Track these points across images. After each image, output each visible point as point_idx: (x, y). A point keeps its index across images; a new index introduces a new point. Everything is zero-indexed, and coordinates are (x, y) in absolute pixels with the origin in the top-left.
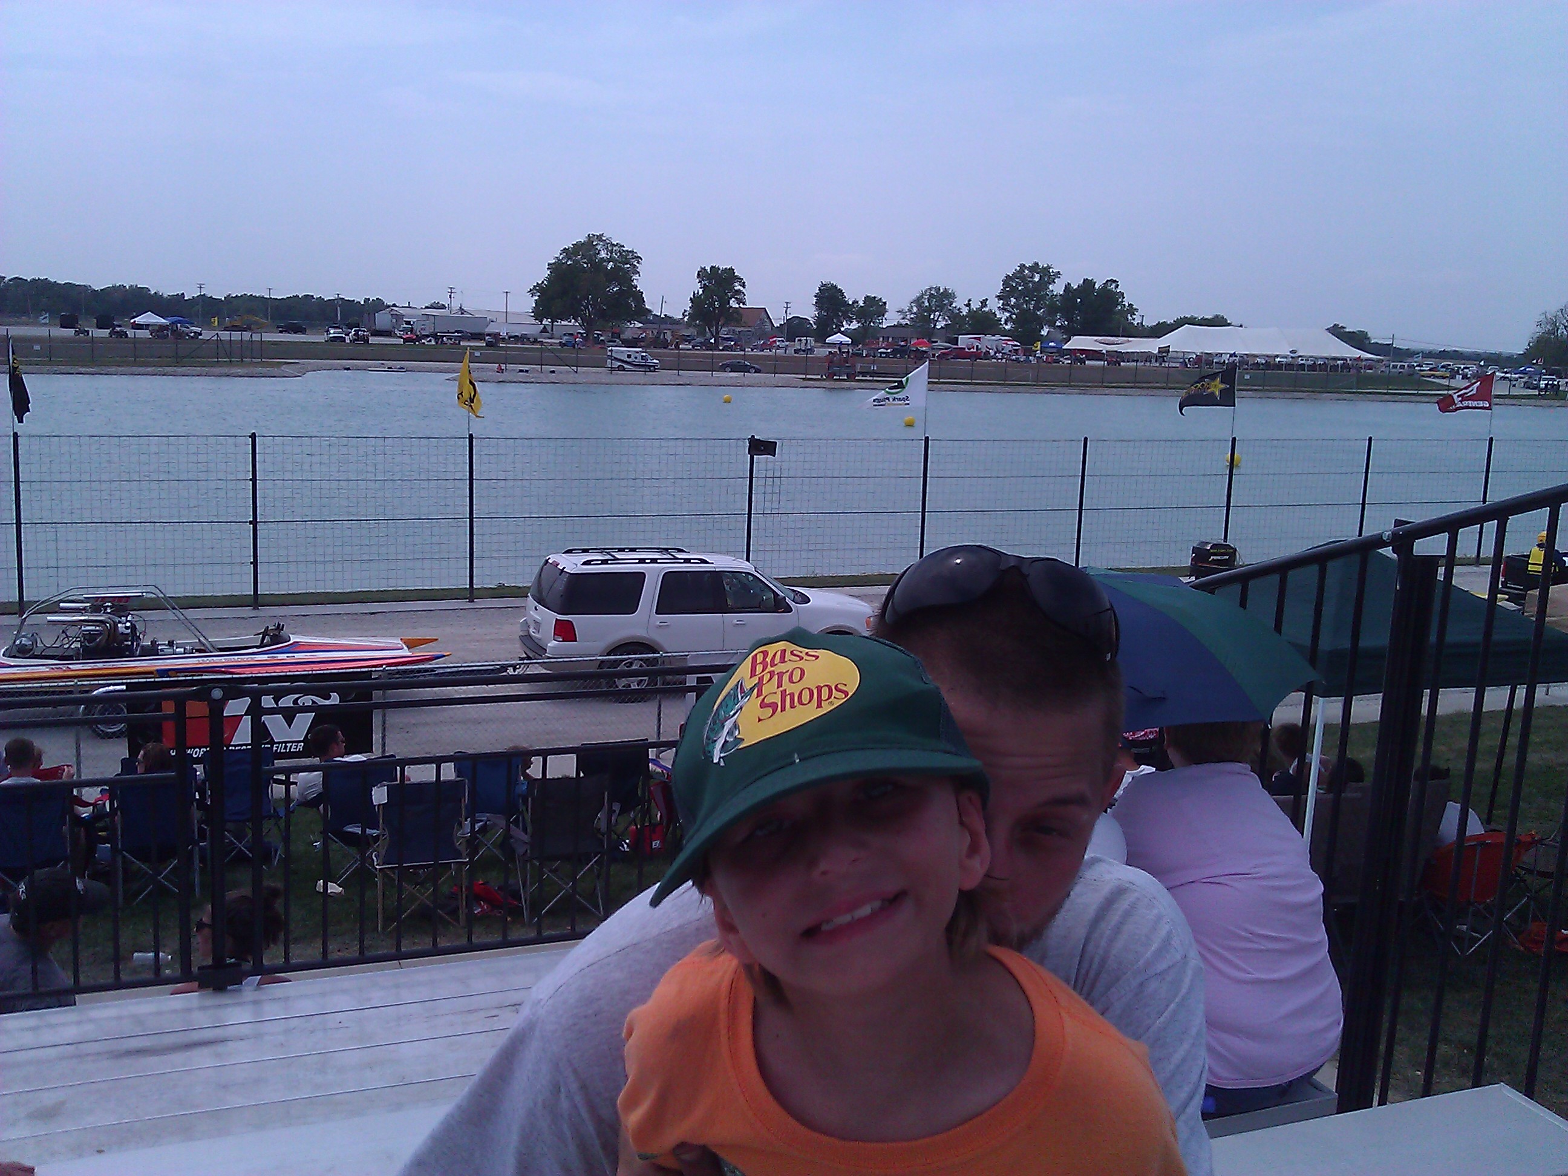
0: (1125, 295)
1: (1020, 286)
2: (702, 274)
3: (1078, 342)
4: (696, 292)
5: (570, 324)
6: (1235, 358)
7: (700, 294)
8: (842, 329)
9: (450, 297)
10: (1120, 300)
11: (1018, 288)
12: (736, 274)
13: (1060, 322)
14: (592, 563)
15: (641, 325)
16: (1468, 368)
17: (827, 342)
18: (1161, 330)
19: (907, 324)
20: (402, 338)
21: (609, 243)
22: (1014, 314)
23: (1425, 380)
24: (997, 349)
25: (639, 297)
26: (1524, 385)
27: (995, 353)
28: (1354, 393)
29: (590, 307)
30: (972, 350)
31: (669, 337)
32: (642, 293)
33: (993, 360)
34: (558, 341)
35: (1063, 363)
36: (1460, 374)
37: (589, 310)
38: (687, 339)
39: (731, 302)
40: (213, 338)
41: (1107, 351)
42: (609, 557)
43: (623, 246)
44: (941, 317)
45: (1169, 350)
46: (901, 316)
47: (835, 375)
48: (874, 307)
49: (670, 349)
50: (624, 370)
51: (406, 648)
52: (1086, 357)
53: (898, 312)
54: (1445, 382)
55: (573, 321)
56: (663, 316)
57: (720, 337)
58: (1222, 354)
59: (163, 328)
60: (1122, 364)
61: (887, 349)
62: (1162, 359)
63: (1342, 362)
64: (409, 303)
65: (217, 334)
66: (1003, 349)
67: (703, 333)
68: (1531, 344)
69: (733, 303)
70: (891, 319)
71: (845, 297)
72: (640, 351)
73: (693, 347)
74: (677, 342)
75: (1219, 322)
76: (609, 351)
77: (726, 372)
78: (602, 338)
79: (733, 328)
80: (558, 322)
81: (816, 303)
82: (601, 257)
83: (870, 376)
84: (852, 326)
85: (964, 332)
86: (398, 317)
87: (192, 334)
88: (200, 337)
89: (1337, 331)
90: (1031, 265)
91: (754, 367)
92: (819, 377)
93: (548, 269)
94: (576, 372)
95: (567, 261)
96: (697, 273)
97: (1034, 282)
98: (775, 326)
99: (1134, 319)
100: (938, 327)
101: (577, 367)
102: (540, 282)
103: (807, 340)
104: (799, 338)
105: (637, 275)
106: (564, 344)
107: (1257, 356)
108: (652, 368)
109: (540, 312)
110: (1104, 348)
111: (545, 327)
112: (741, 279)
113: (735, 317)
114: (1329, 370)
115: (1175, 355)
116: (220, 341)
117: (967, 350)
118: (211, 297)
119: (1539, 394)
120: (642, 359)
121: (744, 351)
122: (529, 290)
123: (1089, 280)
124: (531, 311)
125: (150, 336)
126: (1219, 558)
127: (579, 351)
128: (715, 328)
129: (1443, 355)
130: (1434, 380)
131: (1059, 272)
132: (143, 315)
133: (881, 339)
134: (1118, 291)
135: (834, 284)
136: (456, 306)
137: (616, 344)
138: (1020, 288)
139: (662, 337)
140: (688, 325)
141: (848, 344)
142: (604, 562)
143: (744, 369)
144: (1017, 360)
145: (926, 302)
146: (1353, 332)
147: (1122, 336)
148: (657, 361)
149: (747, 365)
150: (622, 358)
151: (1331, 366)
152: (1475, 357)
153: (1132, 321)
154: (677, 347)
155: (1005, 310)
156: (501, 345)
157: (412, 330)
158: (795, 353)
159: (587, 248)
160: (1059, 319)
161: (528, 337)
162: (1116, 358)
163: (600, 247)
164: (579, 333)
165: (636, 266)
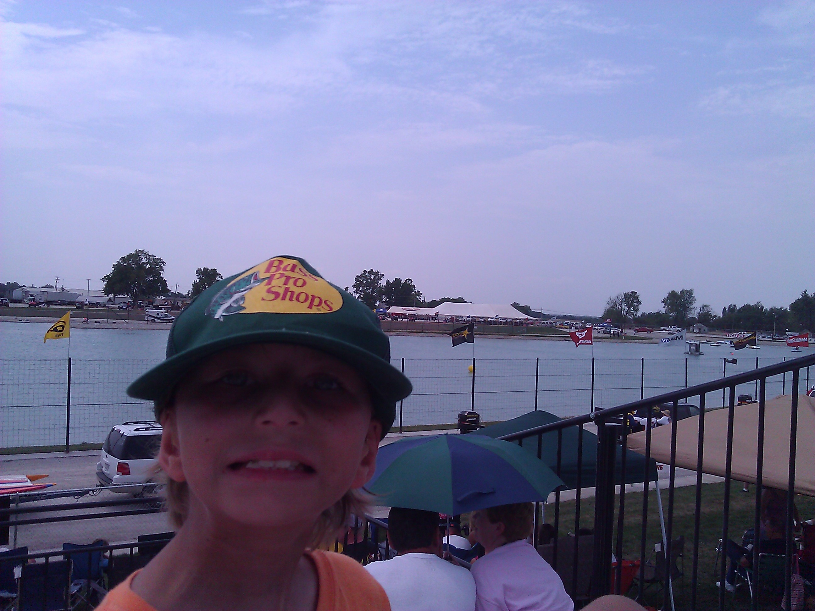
0: (416, 287)
2: (199, 272)
3: (394, 309)
4: (195, 281)
5: (124, 297)
6: (469, 318)
7: (197, 282)
9: (57, 282)
10: (413, 289)
11: (363, 282)
12: (217, 272)
14: (140, 430)
15: (164, 298)
16: (577, 324)
18: (433, 304)
20: (28, 304)
21: (147, 255)
22: (362, 295)
23: (558, 330)
25: (164, 283)
26: (604, 332)
28: (526, 336)
29: (136, 288)
31: (180, 305)
32: (166, 281)
34: (117, 306)
35: (387, 320)
36: (573, 327)
37: (135, 290)
41: (408, 314)
42: (150, 426)
43: (155, 256)
45: (438, 314)
50: (154, 321)
51: (29, 480)
52: (398, 317)
54: (567, 331)
55: (126, 295)
56: (177, 293)
58: (463, 316)
60: (416, 320)
62: (435, 318)
63: (519, 321)
64: (33, 285)
68: (605, 313)
72: (164, 312)
75: (460, 300)
76: (147, 311)
78: (142, 305)
80: (117, 296)
82: (143, 261)
86: (26, 292)
89: (515, 306)
90: (369, 271)
94: (128, 323)
95: (124, 264)
96: (196, 271)
97: (371, 279)
99: (420, 298)
101: (128, 320)
102: (108, 275)
105: (163, 272)
106: (121, 307)
107: (479, 317)
109: (107, 291)
110: (407, 313)
111: (110, 298)
112: (219, 274)
114: (513, 324)
115: (441, 316)
119: (611, 336)
120: (165, 316)
122: (102, 278)
123: (398, 279)
124: (102, 290)
126: (471, 419)
127: (129, 312)
129: (565, 317)
130: (562, 330)
131: (383, 274)
134: (412, 284)
136: (59, 286)
137: (150, 308)
139: (176, 304)
142: (147, 429)
146: (523, 306)
147: (415, 307)
150: (154, 315)
151: (514, 323)
152: (579, 319)
155: (358, 293)
156: (84, 308)
157: (34, 300)
159: (135, 257)
160: (384, 298)
161: (100, 303)
162: (413, 317)
163: (143, 256)
164: (130, 302)
165: (162, 266)
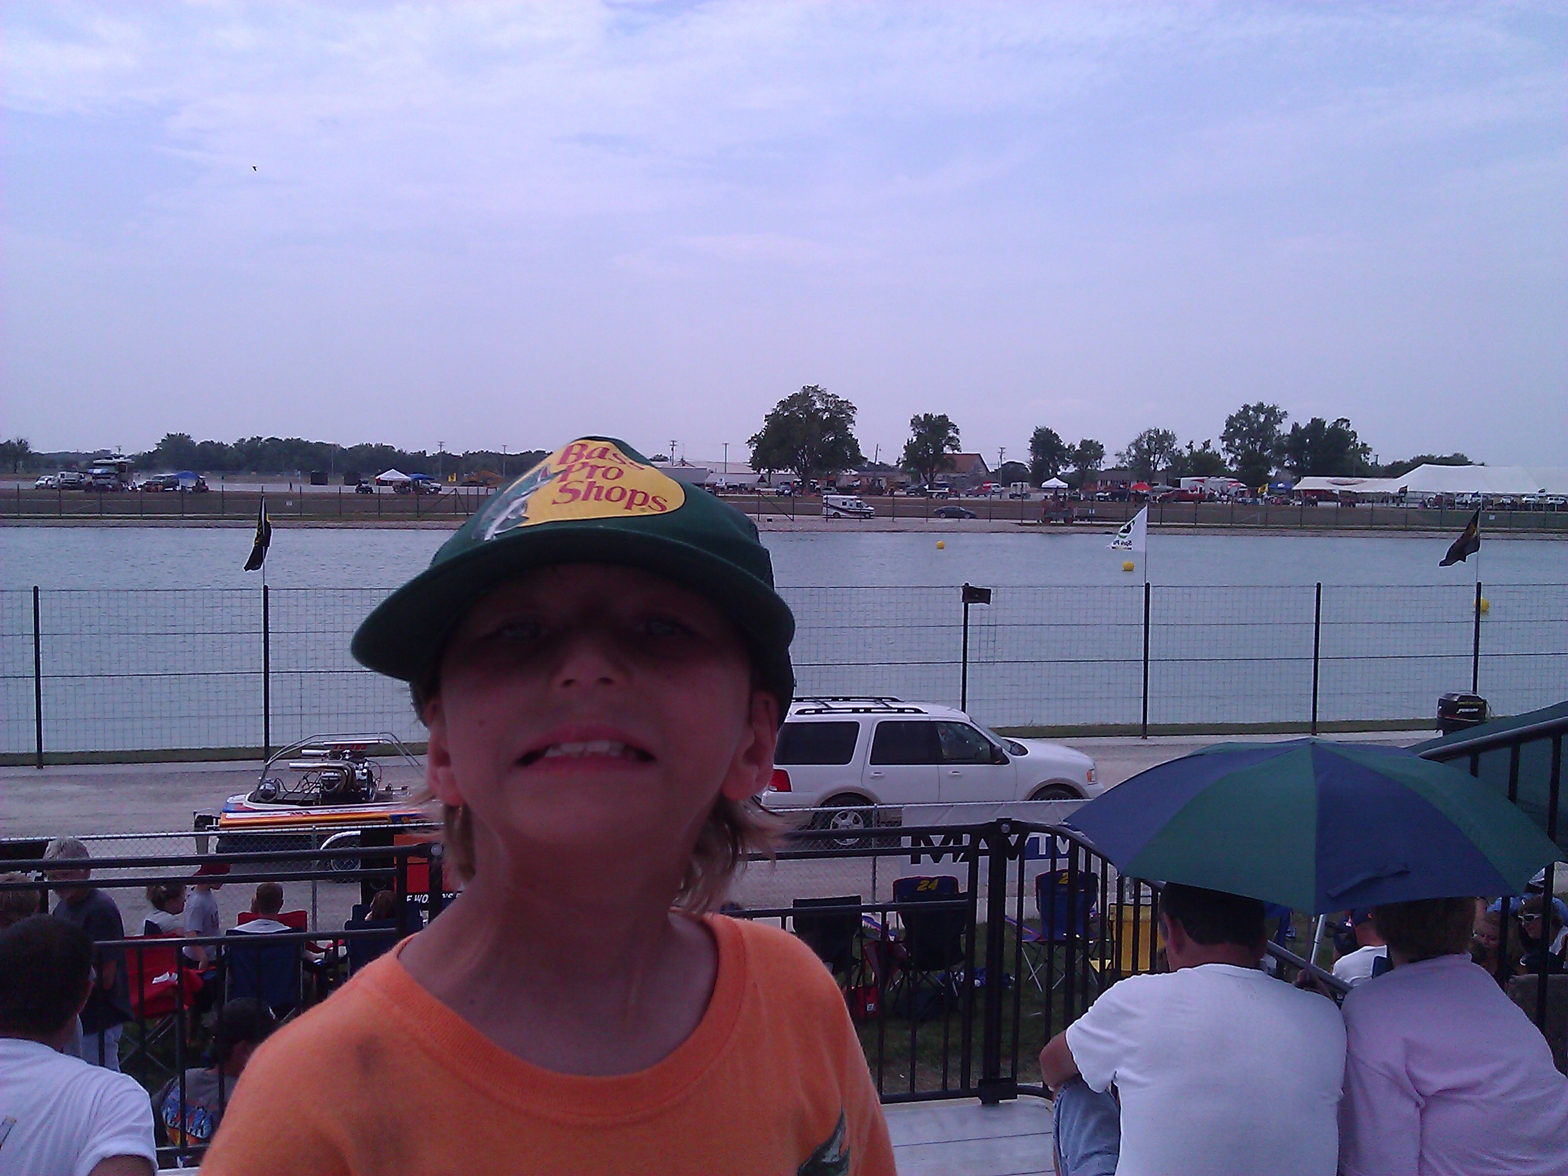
0: (1358, 435)
1: (1245, 426)
2: (915, 422)
3: (1309, 483)
4: (910, 440)
5: (786, 473)
6: (1479, 498)
7: (914, 441)
8: (1059, 473)
9: (672, 450)
10: (1352, 440)
11: (1242, 429)
12: (950, 421)
13: (1288, 463)
14: (806, 712)
15: (856, 473)
17: (1043, 486)
18: (1397, 470)
19: (1125, 467)
21: (824, 394)
22: (1239, 455)
24: (1222, 491)
25: (854, 445)
27: (1220, 495)
29: (806, 457)
30: (1195, 492)
31: (883, 484)
32: (857, 441)
33: (1218, 502)
34: (775, 490)
35: (1294, 504)
37: (805, 460)
38: (903, 486)
39: (945, 449)
40: (452, 493)
41: (1340, 492)
42: (822, 706)
43: (839, 397)
44: (1161, 459)
45: (1406, 490)
46: (1120, 460)
47: (1052, 520)
48: (1091, 451)
49: (884, 496)
50: (840, 517)
52: (1317, 497)
53: (1116, 455)
55: (789, 470)
56: (877, 463)
57: (935, 483)
58: (1463, 494)
59: (405, 484)
60: (1357, 505)
61: (1105, 493)
62: (1400, 500)
65: (455, 489)
66: (1228, 491)
67: (919, 481)
69: (947, 450)
70: (1109, 462)
71: (1061, 441)
72: (855, 499)
73: (908, 493)
74: (892, 489)
75: (1458, 460)
76: (825, 499)
77: (940, 517)
78: (817, 486)
79: (948, 474)
80: (775, 472)
81: (1031, 447)
82: (818, 407)
83: (1089, 520)
84: (1069, 470)
85: (1186, 474)
87: (433, 490)
88: (440, 492)
90: (1255, 405)
91: (969, 513)
92: (1036, 522)
93: (765, 420)
94: (793, 520)
95: (784, 413)
96: (910, 422)
97: (1259, 423)
98: (990, 471)
99: (1368, 459)
100: (1159, 469)
101: (793, 515)
102: (758, 434)
103: (1022, 485)
104: (1014, 483)
105: (852, 425)
106: (781, 492)
107: (1502, 496)
108: (867, 515)
109: (757, 462)
110: (1336, 490)
111: (761, 476)
112: (953, 425)
113: (950, 463)
115: (1413, 495)
116: (457, 495)
117: (1190, 493)
118: (450, 454)
120: (857, 507)
121: (959, 496)
122: (747, 441)
123: (1318, 420)
124: (749, 461)
125: (394, 492)
126: (1468, 710)
127: (796, 500)
128: (929, 474)
131: (1285, 412)
132: (388, 472)
133: (1099, 483)
134: (1350, 430)
135: (1049, 428)
136: (677, 458)
137: (831, 492)
138: (1244, 429)
139: (877, 484)
140: (903, 472)
141: (1065, 489)
142: (818, 711)
143: (960, 515)
144: (1244, 502)
145: (1146, 444)
147: (1356, 477)
148: (872, 508)
149: (962, 511)
150: (838, 506)
153: (1366, 460)
154: (892, 494)
155: (1231, 451)
158: (1011, 498)
159: (802, 399)
160: (1288, 459)
161: (747, 486)
162: (1350, 499)
163: (815, 398)
164: (796, 482)
165: (851, 415)
